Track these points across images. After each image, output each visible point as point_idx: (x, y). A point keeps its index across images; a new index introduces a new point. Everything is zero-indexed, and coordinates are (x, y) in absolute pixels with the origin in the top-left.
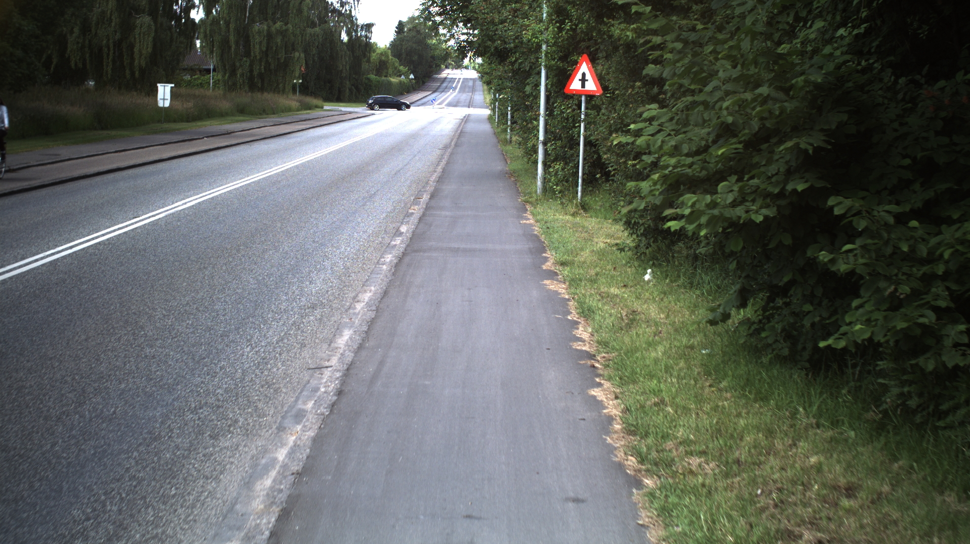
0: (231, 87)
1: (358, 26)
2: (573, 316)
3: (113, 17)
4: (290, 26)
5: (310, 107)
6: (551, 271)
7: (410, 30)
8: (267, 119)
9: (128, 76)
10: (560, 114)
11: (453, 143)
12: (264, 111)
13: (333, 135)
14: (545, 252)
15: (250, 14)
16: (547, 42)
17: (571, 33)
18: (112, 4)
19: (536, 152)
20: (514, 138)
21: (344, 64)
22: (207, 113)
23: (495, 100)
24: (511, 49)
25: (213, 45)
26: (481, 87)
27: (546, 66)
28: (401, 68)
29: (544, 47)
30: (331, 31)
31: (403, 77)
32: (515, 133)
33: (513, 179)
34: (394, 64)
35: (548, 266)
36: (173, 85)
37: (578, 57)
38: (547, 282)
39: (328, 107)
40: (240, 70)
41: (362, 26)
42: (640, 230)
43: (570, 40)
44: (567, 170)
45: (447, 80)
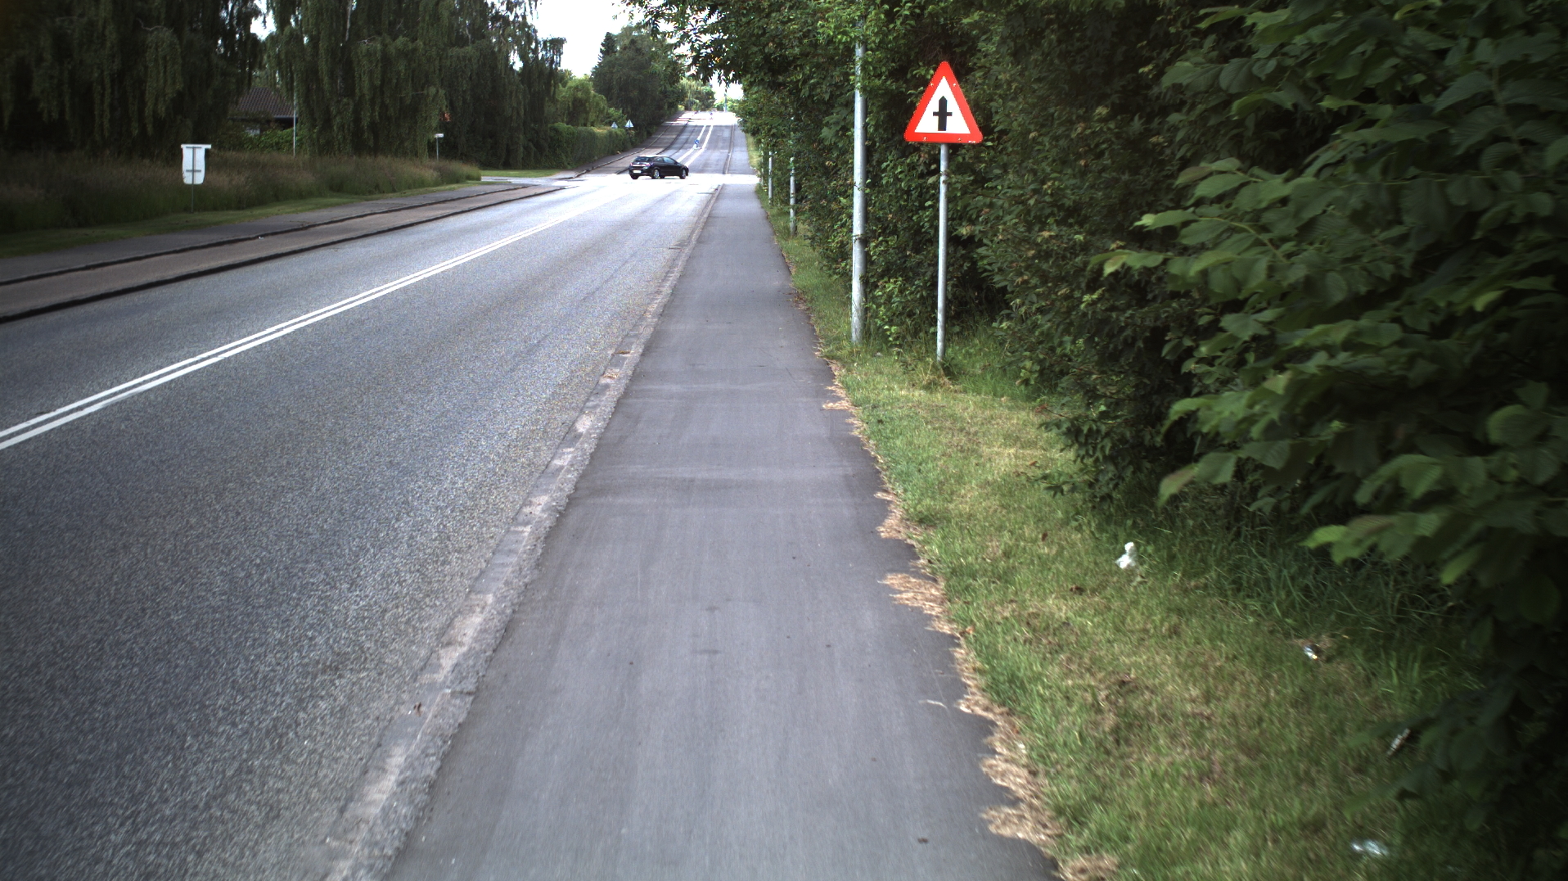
0: (325, 148)
1: (537, 43)
2: (973, 704)
3: (107, 32)
4: (420, 43)
5: (457, 179)
6: (899, 542)
7: (624, 48)
8: (379, 202)
9: (136, 132)
10: (894, 184)
11: (694, 237)
12: (377, 187)
13: (487, 226)
14: (879, 486)
15: (352, 24)
16: (865, 43)
17: (912, 22)
18: (105, 10)
19: (846, 255)
20: (801, 226)
21: (515, 106)
22: (273, 193)
23: (764, 164)
24: (796, 58)
25: (292, 78)
26: (744, 140)
27: (864, 89)
28: (612, 110)
29: (859, 52)
30: (493, 53)
31: (614, 125)
32: (802, 217)
33: (802, 307)
34: (598, 104)
35: (891, 527)
36: (209, 147)
37: (927, 71)
38: (893, 580)
39: (488, 177)
40: (338, 119)
41: (545, 42)
42: (1103, 449)
43: (912, 38)
44: (911, 293)
45: (689, 129)
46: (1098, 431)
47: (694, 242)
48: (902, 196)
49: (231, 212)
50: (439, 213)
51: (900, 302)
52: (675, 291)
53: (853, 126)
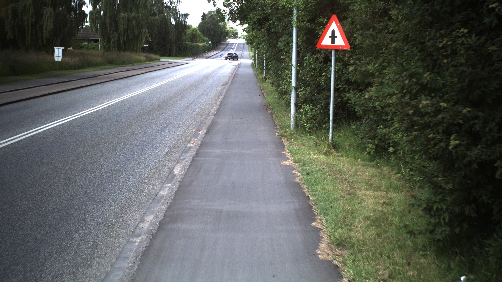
0: (108, 49)
1: (180, 15)
3: (30, 9)
4: (140, 14)
5: (152, 60)
7: (209, 18)
8: (124, 67)
9: (40, 43)
10: (309, 66)
11: (230, 81)
12: (124, 62)
13: (159, 77)
15: (117, 8)
16: (298, 8)
18: (30, 1)
21: (173, 36)
22: (88, 64)
23: (254, 56)
26: (247, 48)
27: (297, 27)
28: (205, 38)
29: (295, 11)
30: (165, 18)
31: (205, 43)
33: (270, 112)
34: (200, 36)
35: (324, 251)
36: (64, 48)
37: (324, 20)
39: (163, 59)
40: (113, 40)
41: (182, 15)
42: (444, 219)
43: (318, 6)
44: (316, 111)
45: (230, 44)
46: (442, 209)
47: (230, 84)
48: (312, 71)
49: (72, 71)
50: (143, 72)
51: (311, 114)
52: (221, 103)
53: (292, 42)
